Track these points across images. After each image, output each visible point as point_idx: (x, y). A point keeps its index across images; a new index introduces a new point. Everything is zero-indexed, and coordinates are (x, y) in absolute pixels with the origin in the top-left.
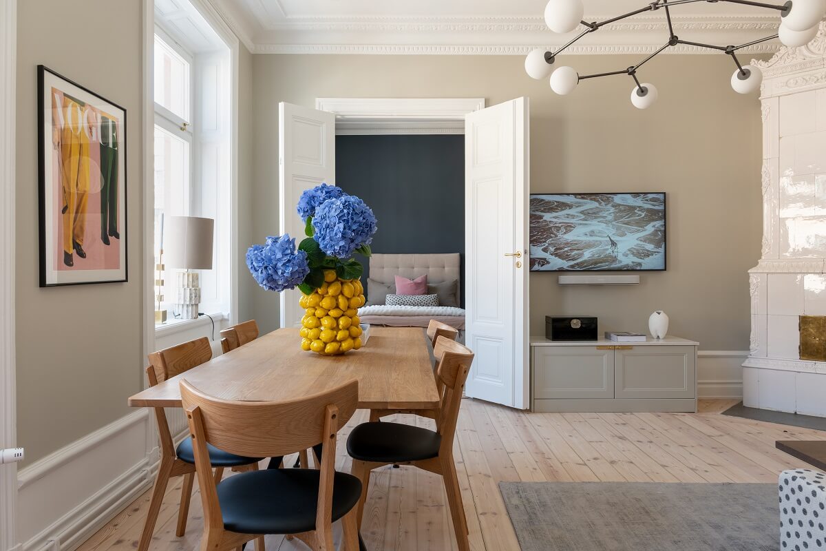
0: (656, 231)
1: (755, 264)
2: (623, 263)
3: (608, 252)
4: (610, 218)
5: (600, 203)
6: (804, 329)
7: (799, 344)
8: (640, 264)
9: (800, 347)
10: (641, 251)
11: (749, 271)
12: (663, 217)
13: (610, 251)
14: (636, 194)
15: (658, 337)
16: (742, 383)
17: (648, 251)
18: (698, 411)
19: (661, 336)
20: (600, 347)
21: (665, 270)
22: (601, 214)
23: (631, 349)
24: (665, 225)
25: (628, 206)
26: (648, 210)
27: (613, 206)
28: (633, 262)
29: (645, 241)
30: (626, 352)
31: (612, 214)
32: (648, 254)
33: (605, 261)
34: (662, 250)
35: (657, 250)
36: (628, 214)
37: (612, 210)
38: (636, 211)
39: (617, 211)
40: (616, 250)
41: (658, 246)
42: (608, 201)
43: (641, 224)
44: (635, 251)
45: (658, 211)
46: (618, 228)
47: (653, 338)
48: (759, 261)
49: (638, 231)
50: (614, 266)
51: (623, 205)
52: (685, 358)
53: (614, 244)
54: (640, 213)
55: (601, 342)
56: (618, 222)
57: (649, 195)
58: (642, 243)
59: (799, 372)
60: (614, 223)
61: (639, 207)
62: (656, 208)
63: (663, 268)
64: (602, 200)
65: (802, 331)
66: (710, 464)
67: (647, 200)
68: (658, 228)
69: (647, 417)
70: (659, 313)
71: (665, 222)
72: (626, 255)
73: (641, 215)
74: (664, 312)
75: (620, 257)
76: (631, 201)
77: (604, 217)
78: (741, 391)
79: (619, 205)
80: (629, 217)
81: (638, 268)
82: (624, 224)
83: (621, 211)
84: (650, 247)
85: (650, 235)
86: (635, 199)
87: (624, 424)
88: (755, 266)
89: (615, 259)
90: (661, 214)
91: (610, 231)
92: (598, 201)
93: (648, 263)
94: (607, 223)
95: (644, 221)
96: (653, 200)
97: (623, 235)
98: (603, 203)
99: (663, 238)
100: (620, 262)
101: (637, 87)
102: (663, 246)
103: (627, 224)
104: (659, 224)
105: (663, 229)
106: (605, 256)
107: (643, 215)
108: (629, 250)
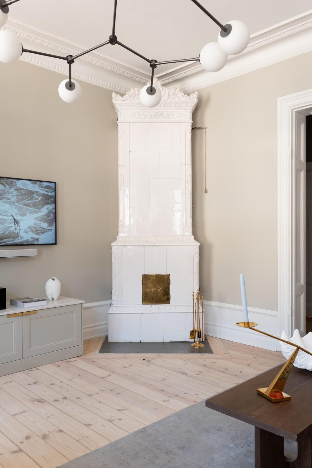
0: (49, 212)
1: (115, 239)
2: (24, 239)
3: (12, 229)
4: (13, 199)
5: (5, 186)
6: (144, 284)
7: (142, 294)
8: (37, 240)
9: (142, 296)
10: (38, 229)
11: (112, 244)
12: (54, 202)
13: (13, 228)
14: (34, 181)
15: (53, 298)
16: (107, 324)
17: (43, 228)
18: (84, 354)
19: (55, 298)
20: (9, 316)
21: (56, 244)
22: (6, 196)
23: (36, 313)
24: (56, 208)
25: (28, 190)
26: (44, 196)
27: (16, 190)
28: (32, 238)
29: (41, 221)
30: (32, 316)
31: (15, 197)
32: (43, 231)
33: (9, 237)
34: (53, 228)
35: (49, 228)
36: (27, 198)
37: (15, 193)
38: (34, 195)
39: (19, 194)
40: (18, 228)
41: (50, 225)
42: (11, 185)
43: (38, 206)
44: (34, 229)
45: (51, 197)
46: (20, 209)
47: (50, 300)
48: (117, 237)
49: (36, 212)
50: (17, 241)
51: (23, 190)
52: (75, 313)
53: (16, 222)
54: (37, 197)
55: (9, 310)
56: (20, 204)
57: (44, 183)
58: (39, 222)
59: (143, 313)
60: (17, 204)
61: (37, 192)
62: (49, 194)
63: (54, 242)
64: (7, 183)
65: (143, 285)
66: (118, 410)
67: (42, 187)
68: (50, 210)
69: (49, 369)
70: (54, 280)
71: (56, 206)
72: (26, 232)
73: (38, 199)
74: (58, 279)
75: (22, 234)
76: (30, 186)
77: (8, 199)
78: (107, 330)
79: (21, 189)
80: (28, 200)
81: (36, 243)
82: (25, 205)
83: (22, 194)
84: (45, 225)
85: (44, 215)
86: (33, 185)
87: (35, 383)
88: (115, 241)
89: (17, 235)
90: (52, 199)
91: (13, 211)
92: (3, 184)
93: (43, 238)
94: (11, 203)
95: (40, 204)
96: (47, 187)
97: (24, 215)
98: (7, 186)
99: (54, 218)
100: (22, 238)
101: (68, 80)
102: (54, 225)
103: (27, 205)
104: (51, 207)
105: (54, 211)
106: (10, 233)
107: (40, 199)
108: (29, 228)
